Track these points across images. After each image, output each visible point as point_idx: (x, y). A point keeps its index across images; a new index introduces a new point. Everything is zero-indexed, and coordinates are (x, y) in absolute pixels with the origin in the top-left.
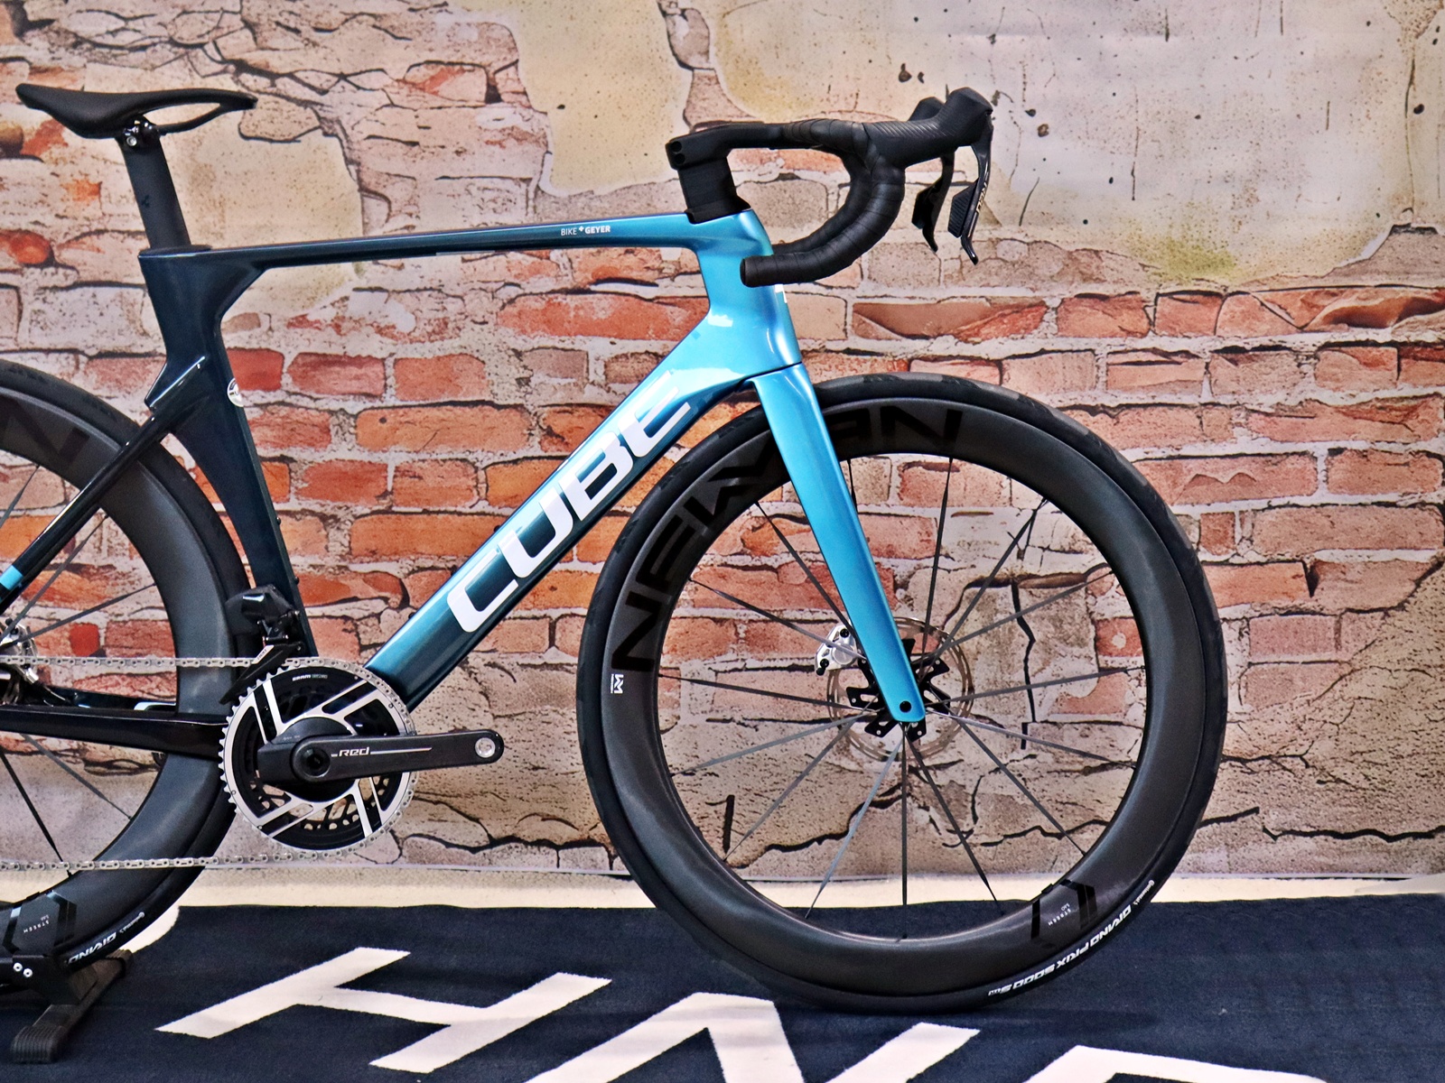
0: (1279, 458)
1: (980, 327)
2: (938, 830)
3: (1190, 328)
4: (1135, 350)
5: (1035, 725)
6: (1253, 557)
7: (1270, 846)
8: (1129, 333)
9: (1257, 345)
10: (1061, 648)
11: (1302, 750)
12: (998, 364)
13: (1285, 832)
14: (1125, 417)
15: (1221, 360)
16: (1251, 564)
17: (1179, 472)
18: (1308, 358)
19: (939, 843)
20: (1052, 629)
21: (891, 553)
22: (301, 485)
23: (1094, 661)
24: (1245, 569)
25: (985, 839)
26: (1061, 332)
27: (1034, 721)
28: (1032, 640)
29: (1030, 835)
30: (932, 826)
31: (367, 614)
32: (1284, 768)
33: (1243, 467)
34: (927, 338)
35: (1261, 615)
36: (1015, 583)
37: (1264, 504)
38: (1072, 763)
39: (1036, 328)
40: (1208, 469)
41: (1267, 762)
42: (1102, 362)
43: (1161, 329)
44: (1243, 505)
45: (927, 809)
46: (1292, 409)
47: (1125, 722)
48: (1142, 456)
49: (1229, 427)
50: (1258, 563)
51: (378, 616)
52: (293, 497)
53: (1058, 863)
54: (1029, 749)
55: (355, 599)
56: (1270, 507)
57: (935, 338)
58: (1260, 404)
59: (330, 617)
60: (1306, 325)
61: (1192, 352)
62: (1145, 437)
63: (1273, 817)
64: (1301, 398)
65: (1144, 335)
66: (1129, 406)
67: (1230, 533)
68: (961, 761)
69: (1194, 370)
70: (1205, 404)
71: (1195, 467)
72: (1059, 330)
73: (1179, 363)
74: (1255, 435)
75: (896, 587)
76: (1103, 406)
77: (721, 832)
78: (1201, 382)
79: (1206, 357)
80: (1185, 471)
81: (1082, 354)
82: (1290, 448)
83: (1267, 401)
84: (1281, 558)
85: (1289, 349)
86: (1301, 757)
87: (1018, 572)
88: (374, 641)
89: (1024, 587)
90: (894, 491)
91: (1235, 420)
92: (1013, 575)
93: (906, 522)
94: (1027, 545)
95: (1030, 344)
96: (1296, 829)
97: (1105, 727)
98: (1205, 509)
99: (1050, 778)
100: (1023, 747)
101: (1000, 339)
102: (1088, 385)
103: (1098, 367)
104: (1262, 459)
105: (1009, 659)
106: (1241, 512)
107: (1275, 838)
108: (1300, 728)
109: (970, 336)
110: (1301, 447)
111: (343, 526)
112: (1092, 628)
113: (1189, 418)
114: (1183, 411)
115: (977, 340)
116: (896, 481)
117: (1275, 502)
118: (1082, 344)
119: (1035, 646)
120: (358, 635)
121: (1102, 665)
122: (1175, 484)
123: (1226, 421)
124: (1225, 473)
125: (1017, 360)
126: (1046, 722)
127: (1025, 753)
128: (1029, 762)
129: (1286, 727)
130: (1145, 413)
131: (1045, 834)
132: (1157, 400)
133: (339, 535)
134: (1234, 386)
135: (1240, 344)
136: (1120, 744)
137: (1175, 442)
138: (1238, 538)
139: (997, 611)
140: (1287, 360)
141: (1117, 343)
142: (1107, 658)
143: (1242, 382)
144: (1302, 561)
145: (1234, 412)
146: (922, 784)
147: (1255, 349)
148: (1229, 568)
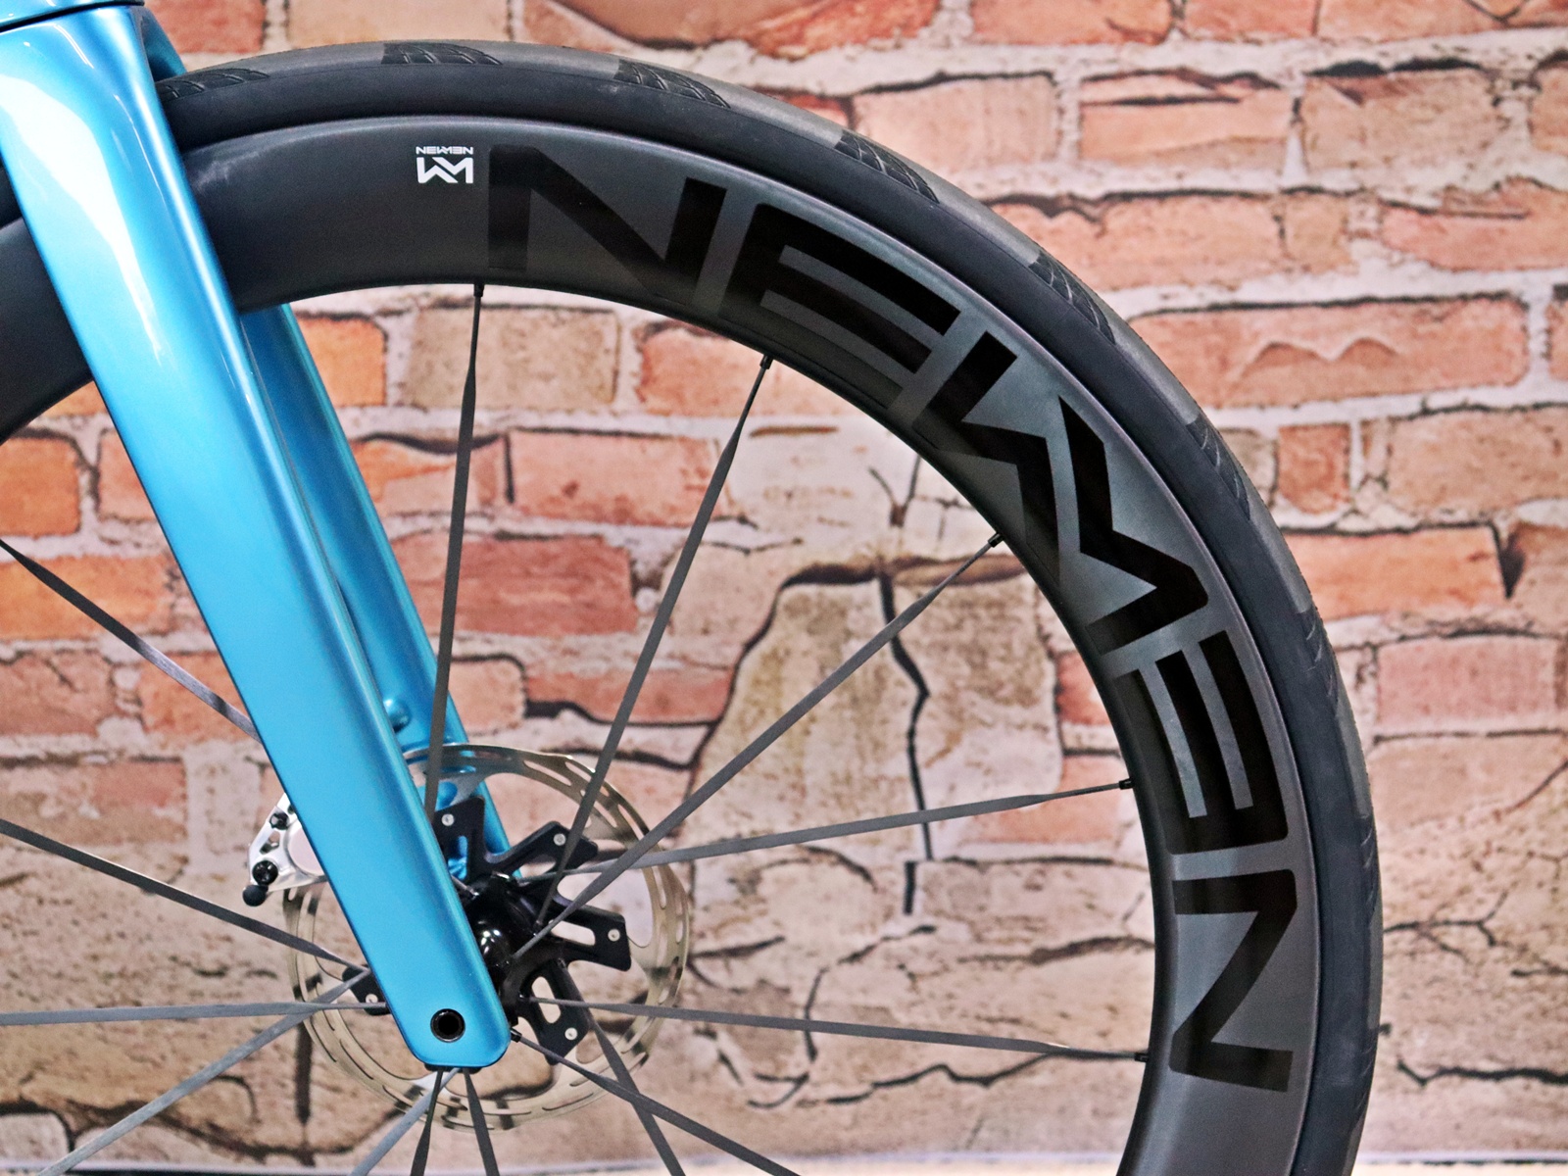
0: (1446, 307)
1: (803, 24)
2: (735, 1074)
3: (1262, 23)
4: (1141, 73)
5: (931, 867)
6: (1389, 517)
7: (1413, 1098)
8: (1129, 35)
9: (1405, 57)
10: (983, 707)
11: (1480, 913)
12: (845, 104)
13: (1443, 1072)
14: (1118, 219)
15: (1328, 94)
16: (1381, 532)
17: (1232, 337)
18: (1516, 84)
19: (740, 1100)
20: (966, 670)
21: (624, 514)
23: (1053, 735)
24: (1373, 544)
25: (833, 1091)
26: (981, 35)
27: (930, 856)
28: (924, 693)
29: (925, 1081)
30: (724, 1070)
32: (1445, 948)
33: (1370, 325)
34: (687, 46)
35: (1403, 638)
36: (883, 574)
37: (1412, 404)
38: (1010, 941)
39: (926, 23)
40: (1293, 330)
41: (1410, 935)
42: (1070, 102)
43: (1199, 24)
44: (1368, 409)
45: (711, 1034)
46: (1478, 199)
47: (1118, 857)
48: (1154, 304)
49: (1343, 240)
50: (1400, 531)
53: (984, 1134)
54: (919, 917)
56: (1426, 412)
57: (706, 46)
58: (1409, 190)
60: (1515, 12)
61: (1265, 71)
62: (1161, 262)
63: (1420, 1042)
64: (1498, 175)
65: (1160, 39)
66: (1127, 197)
67: (1340, 468)
68: (779, 939)
69: (1268, 115)
70: (1291, 192)
71: (1265, 327)
72: (978, 28)
73: (1234, 101)
74: (1396, 257)
75: (637, 584)
76: (1072, 196)
77: (291, 1087)
78: (1282, 142)
79: (1295, 88)
80: (1246, 335)
81: (1026, 83)
82: (1471, 283)
83: (1424, 183)
84: (1448, 519)
85: (1476, 66)
86: (1479, 924)
87: (891, 553)
89: (906, 584)
90: (627, 383)
91: (1355, 225)
92: (881, 558)
93: (655, 449)
94: (912, 495)
95: (913, 61)
96: (1467, 1065)
97: (1077, 869)
98: (1285, 417)
99: (962, 973)
100: (908, 908)
101: (850, 50)
102: (1041, 149)
103: (1061, 111)
104: (1412, 309)
105: (876, 730)
106: (1365, 424)
107: (1423, 1081)
108: (1478, 867)
109: (781, 43)
110: (1493, 282)
112: (1049, 667)
113: (1256, 220)
114: (1244, 209)
115: (797, 51)
116: (631, 362)
117: (1437, 401)
118: (1025, 59)
119: (929, 706)
121: (1071, 743)
122: (1225, 364)
123: (1335, 223)
124: (1331, 340)
125: (887, 98)
126: (955, 859)
127: (913, 922)
128: (921, 940)
129: (1449, 865)
130: (1161, 212)
131: (956, 1078)
132: (1189, 183)
134: (1353, 151)
135: (1369, 56)
136: (1106, 902)
137: (1225, 274)
138: (1356, 476)
139: (849, 634)
140: (1470, 89)
141: (1104, 57)
142: (1081, 729)
143: (1371, 141)
144: (1490, 524)
145: (1352, 207)
146: (701, 987)
147: (1401, 68)
148: (1335, 541)
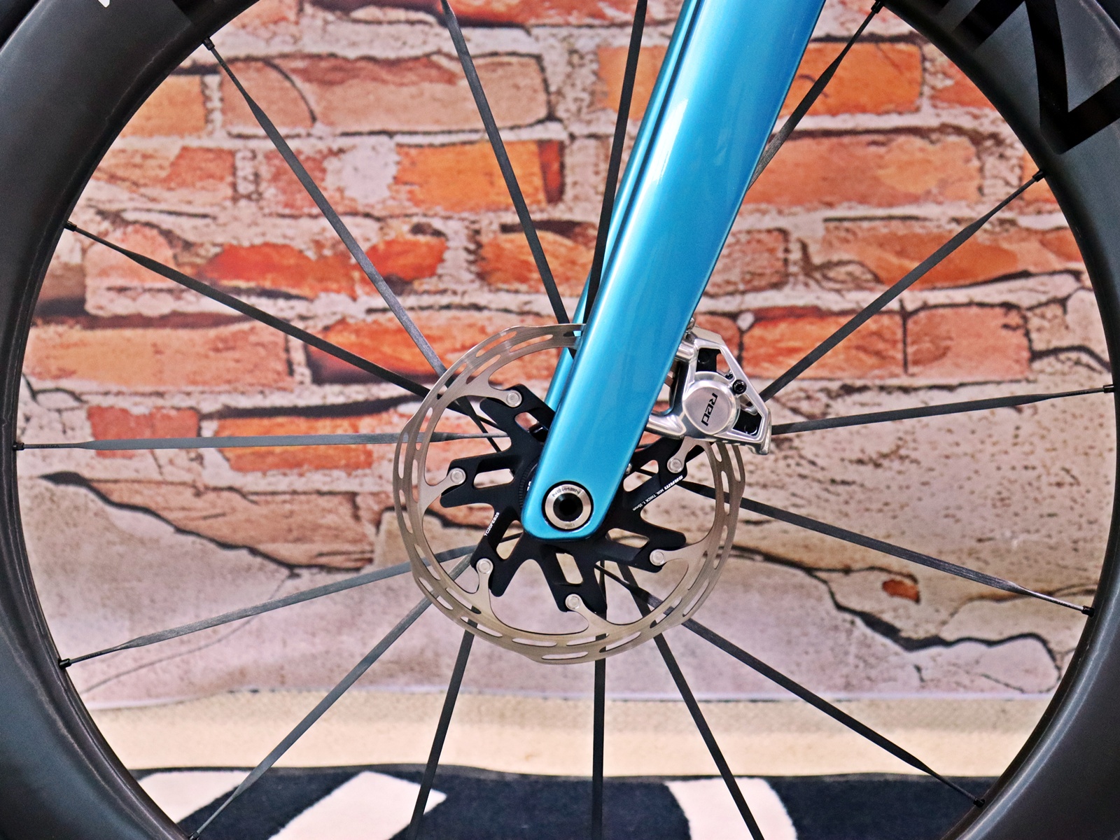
22: (941, 83)
31: (1043, 298)
51: (1062, 302)
52: (925, 104)
55: (1025, 274)
59: (981, 305)
88: (1055, 343)
111: (1009, 152)
120: (1027, 334)
133: (1002, 168)
